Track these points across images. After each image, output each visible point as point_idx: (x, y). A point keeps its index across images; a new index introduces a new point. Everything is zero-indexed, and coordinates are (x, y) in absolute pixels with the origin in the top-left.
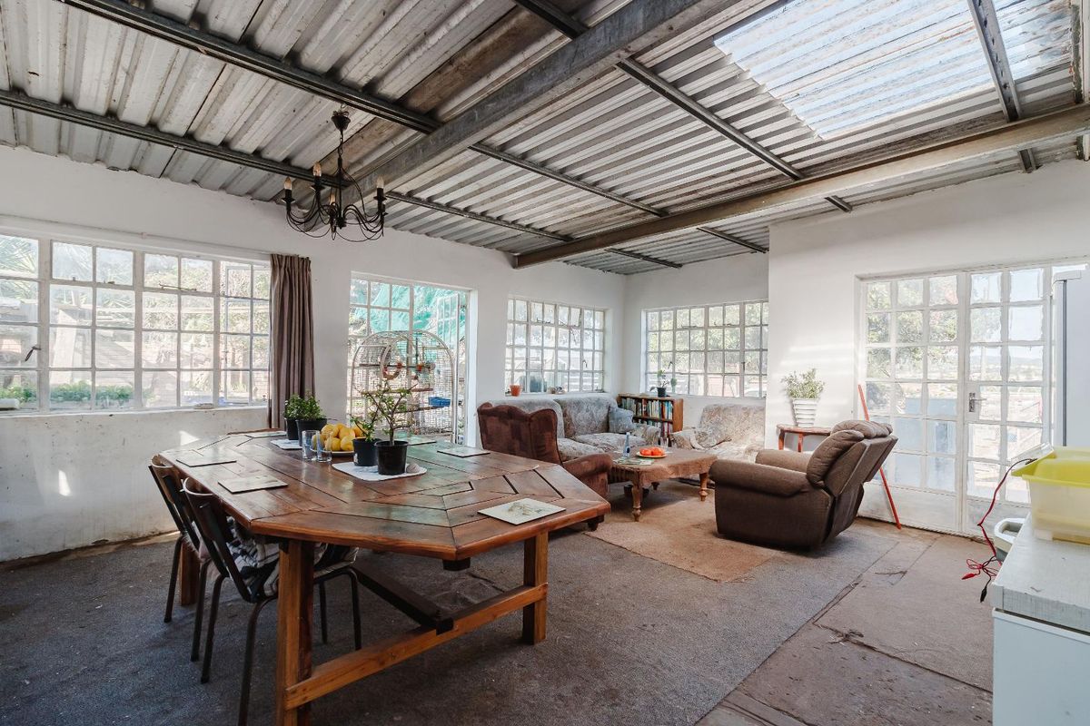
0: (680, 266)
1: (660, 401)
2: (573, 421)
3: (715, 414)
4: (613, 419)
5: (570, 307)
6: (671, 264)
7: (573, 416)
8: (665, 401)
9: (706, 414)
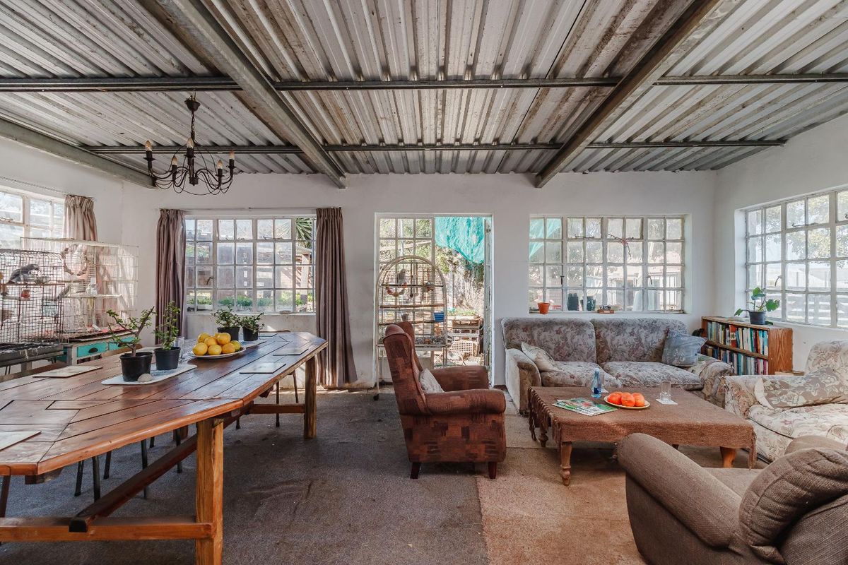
0: (781, 141)
1: (752, 329)
2: (609, 344)
3: (830, 356)
4: (669, 347)
5: (624, 218)
6: (763, 142)
7: (608, 339)
8: (759, 330)
9: (814, 356)
